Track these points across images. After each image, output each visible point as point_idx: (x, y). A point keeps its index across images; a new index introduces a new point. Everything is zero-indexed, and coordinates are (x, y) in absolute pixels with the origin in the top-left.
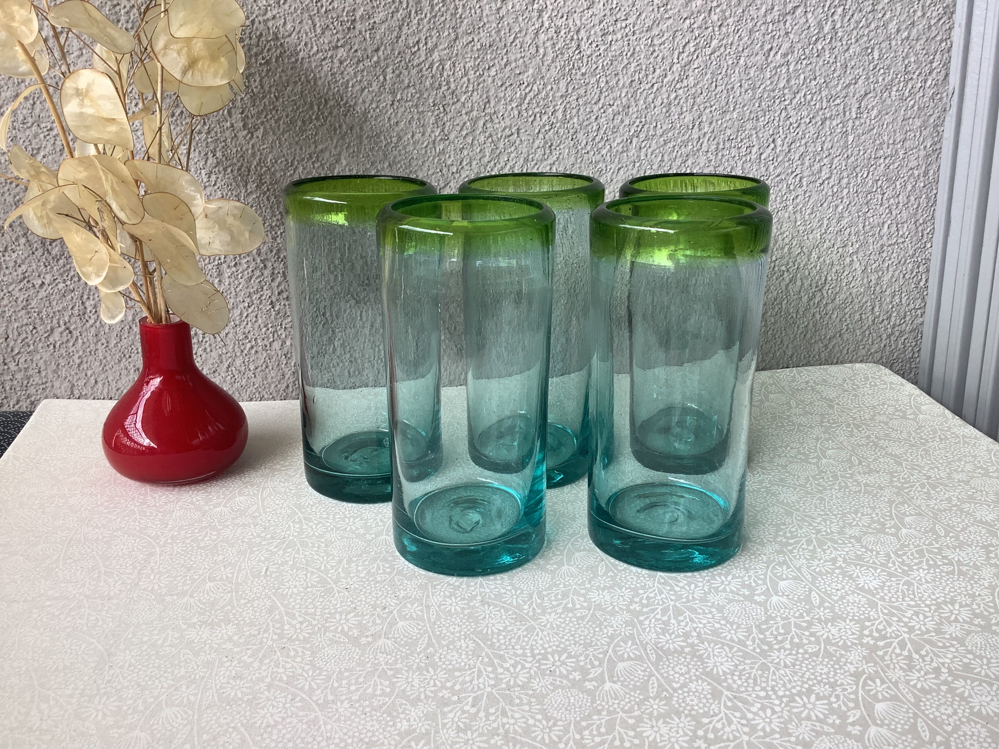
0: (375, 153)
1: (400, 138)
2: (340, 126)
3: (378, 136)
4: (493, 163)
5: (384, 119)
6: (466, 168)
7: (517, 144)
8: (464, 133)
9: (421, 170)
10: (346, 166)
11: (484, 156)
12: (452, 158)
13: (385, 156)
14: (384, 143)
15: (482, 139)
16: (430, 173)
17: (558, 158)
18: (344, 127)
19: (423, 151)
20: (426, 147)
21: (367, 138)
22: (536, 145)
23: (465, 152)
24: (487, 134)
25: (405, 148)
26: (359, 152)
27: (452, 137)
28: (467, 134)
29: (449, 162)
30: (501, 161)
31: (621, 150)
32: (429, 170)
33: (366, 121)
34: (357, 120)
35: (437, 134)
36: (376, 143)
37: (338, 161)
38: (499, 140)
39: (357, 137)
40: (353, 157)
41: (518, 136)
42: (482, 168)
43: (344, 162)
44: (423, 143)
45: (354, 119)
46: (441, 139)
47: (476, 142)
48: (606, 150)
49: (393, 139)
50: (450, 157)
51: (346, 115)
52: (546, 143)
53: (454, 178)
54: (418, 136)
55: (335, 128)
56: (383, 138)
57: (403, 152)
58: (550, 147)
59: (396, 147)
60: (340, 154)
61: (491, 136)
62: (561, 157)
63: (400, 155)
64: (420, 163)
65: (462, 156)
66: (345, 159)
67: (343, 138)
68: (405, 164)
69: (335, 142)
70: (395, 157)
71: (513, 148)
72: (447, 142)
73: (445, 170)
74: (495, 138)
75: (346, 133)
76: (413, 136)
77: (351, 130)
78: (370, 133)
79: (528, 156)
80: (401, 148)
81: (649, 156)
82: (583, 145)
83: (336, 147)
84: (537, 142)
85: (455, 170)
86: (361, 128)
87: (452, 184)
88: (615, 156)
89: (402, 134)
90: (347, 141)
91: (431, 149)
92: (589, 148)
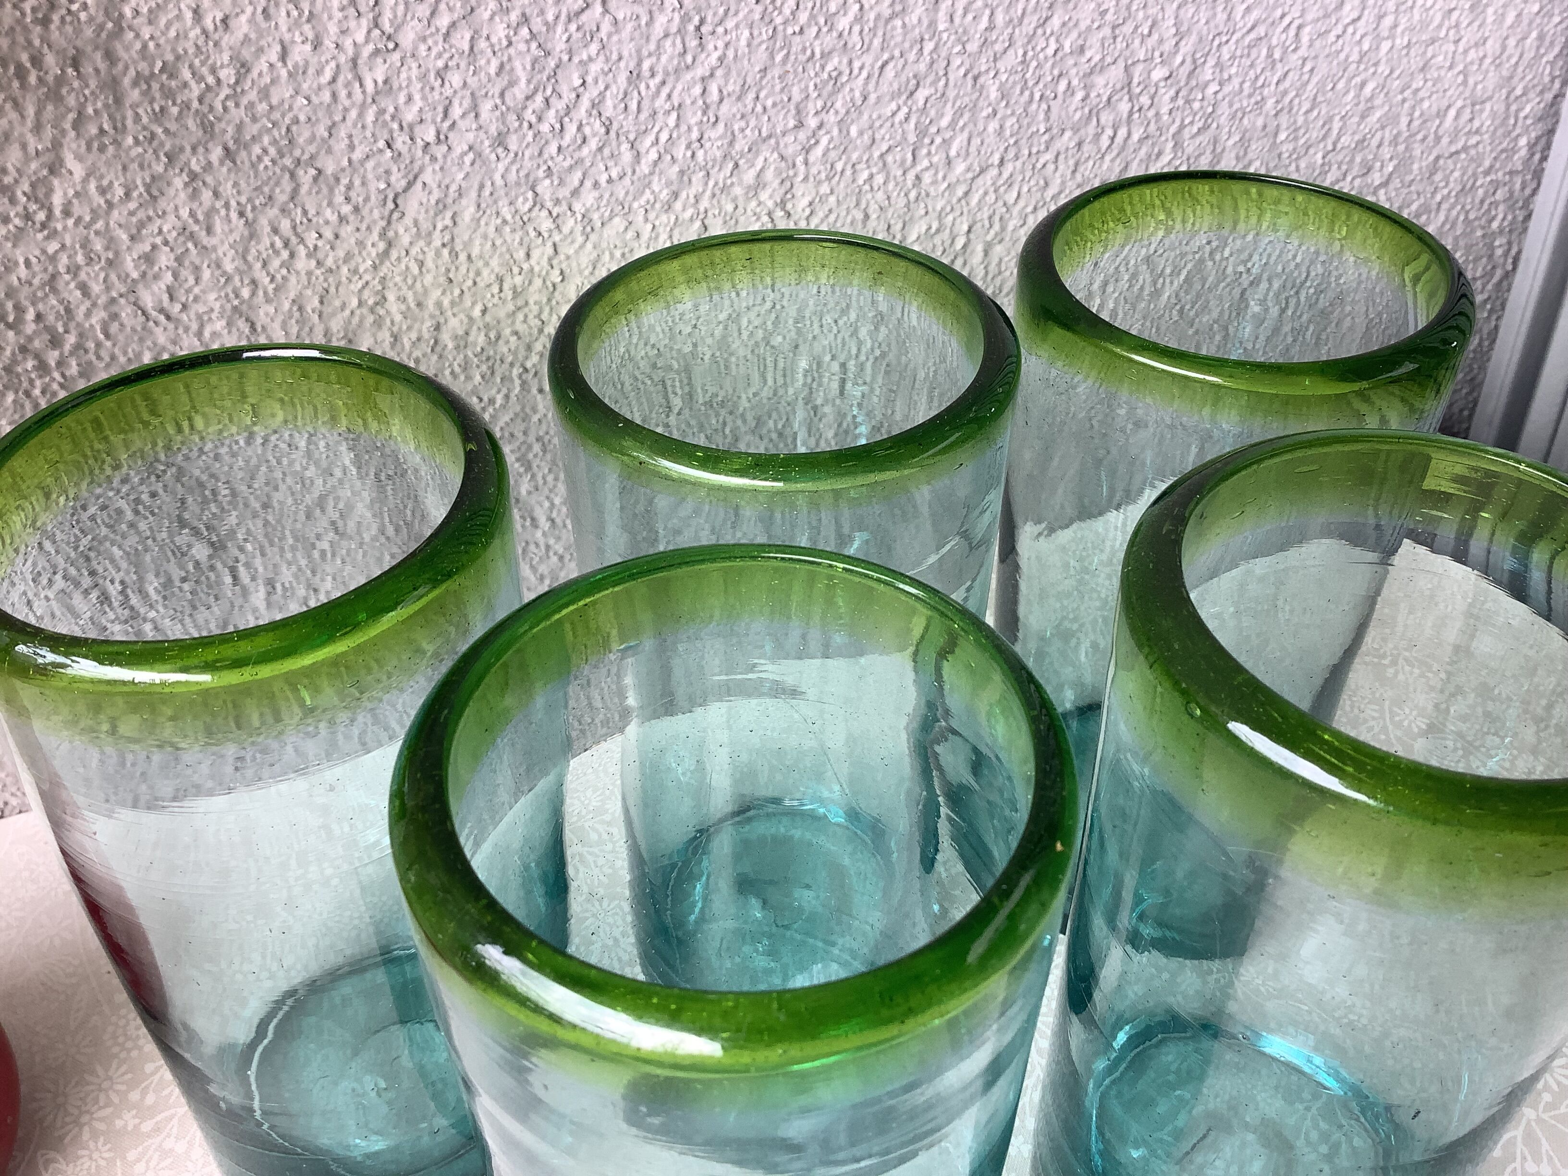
0: (173, 127)
1: (243, 68)
2: (37, 61)
3: (169, 70)
4: (539, 99)
5: (179, 17)
6: (462, 125)
7: (603, 34)
8: (443, 21)
9: (329, 151)
10: (85, 180)
11: (512, 84)
12: (418, 102)
13: (208, 128)
14: (196, 90)
15: (500, 32)
16: (357, 155)
17: (721, 59)
18: (50, 59)
19: (326, 96)
20: (334, 80)
21: (135, 83)
22: (658, 30)
23: (455, 79)
24: (514, 16)
25: (264, 93)
26: (120, 129)
27: (407, 38)
28: (453, 25)
29: (410, 115)
30: (564, 89)
31: (887, 12)
32: (352, 147)
33: (119, 30)
34: (89, 32)
35: (360, 37)
36: (169, 94)
37: (55, 168)
38: (550, 27)
39: (102, 87)
40: (102, 149)
41: (606, 11)
42: (512, 118)
43: (78, 171)
44: (319, 72)
45: (78, 32)
46: (377, 52)
47: (482, 44)
48: (851, 16)
49: (223, 74)
50: (410, 99)
51: (45, 22)
52: (686, 19)
53: (434, 159)
54: (300, 52)
55: (19, 67)
56: (186, 74)
57: (262, 107)
58: (698, 28)
59: (235, 96)
60: (56, 145)
61: (525, 19)
62: (730, 54)
63: (254, 119)
64: (322, 132)
65: (448, 92)
66: (79, 158)
67: (55, 95)
68: (274, 142)
69: (31, 111)
70: (240, 127)
71: (594, 48)
72: (396, 57)
73: (401, 141)
74: (537, 24)
75: (61, 80)
76: (284, 56)
77: (76, 64)
78: (143, 66)
79: (639, 64)
80: (253, 95)
81: (957, 20)
82: (787, 11)
83: (38, 128)
84: (661, 20)
85: (431, 137)
86: (110, 57)
87: (427, 176)
88: (873, 30)
89: (247, 54)
90: (71, 101)
91: (348, 84)
92: (803, 17)
